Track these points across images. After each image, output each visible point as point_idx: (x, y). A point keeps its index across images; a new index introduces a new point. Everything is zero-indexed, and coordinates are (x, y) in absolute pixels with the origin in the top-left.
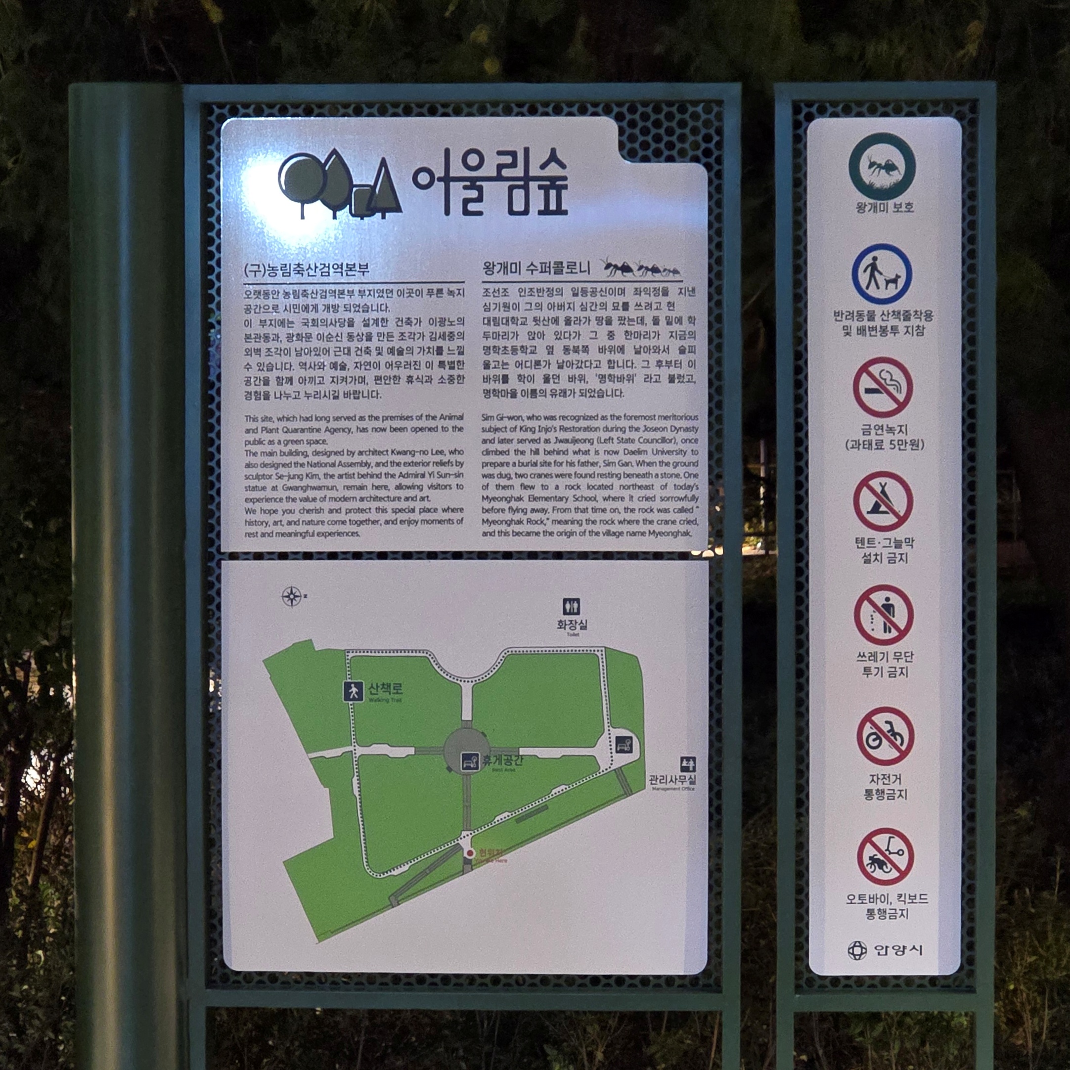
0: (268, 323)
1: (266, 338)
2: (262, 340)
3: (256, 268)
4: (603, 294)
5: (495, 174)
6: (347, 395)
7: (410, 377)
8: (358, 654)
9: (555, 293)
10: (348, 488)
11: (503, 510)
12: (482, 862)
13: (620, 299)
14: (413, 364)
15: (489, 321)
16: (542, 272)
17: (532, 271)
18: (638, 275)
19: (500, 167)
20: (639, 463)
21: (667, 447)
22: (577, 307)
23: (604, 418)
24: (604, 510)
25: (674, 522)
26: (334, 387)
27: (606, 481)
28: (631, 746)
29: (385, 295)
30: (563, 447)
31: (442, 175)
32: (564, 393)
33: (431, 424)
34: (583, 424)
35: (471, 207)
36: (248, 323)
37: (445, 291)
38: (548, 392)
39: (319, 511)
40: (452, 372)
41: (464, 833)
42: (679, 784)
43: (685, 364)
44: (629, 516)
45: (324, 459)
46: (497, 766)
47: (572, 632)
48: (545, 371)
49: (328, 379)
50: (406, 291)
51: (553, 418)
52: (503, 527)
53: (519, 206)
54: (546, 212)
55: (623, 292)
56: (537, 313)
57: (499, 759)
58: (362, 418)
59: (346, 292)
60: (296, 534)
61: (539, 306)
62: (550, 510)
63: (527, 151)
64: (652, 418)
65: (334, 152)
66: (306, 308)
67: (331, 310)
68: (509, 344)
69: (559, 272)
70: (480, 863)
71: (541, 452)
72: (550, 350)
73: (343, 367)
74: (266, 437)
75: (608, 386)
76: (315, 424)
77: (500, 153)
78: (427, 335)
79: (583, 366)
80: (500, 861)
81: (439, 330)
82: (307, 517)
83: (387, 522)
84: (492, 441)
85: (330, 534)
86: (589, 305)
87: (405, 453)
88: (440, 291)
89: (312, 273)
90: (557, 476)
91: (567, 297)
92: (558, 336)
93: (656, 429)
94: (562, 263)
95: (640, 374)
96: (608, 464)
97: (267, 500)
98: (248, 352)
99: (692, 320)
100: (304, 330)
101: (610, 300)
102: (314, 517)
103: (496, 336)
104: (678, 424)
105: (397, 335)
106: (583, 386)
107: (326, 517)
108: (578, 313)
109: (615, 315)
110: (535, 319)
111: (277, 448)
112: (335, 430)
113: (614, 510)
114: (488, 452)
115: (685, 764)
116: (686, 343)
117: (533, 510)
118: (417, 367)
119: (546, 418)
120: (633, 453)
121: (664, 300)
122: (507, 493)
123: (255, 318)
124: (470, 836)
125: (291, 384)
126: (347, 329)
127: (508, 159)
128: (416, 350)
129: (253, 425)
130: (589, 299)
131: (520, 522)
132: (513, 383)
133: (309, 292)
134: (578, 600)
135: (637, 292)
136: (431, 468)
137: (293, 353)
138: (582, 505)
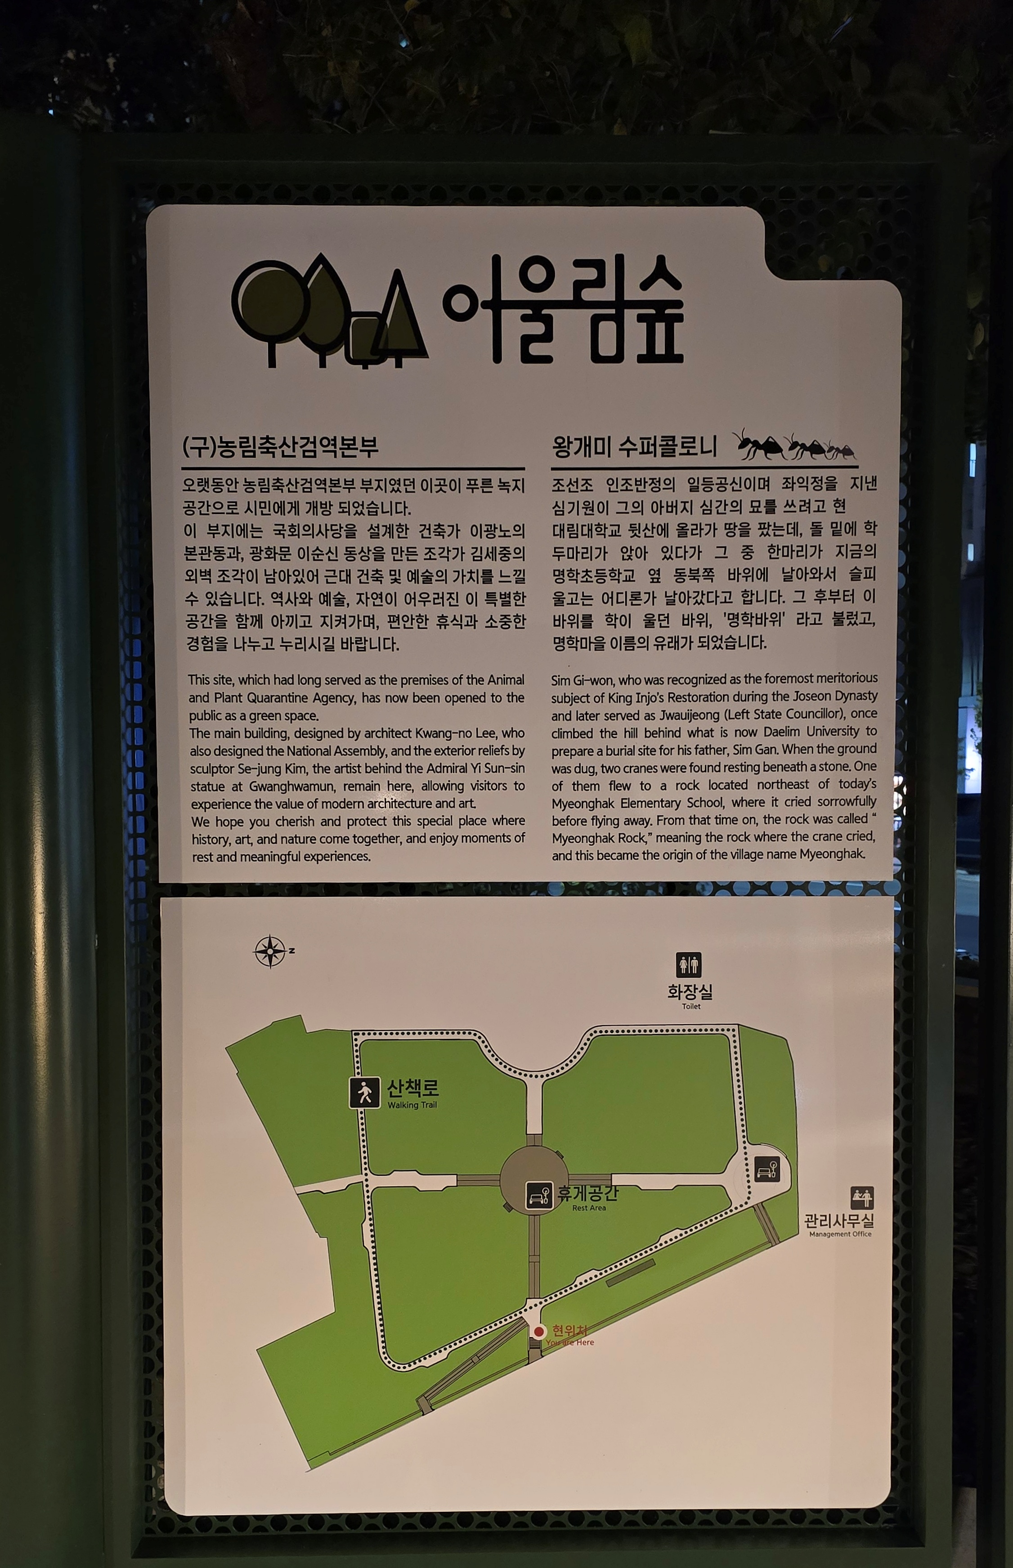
0: (221, 530)
1: (219, 553)
2: (212, 556)
3: (200, 444)
4: (737, 487)
5: (570, 297)
6: (346, 644)
7: (443, 617)
8: (372, 1037)
9: (663, 486)
10: (351, 787)
11: (584, 821)
12: (559, 1343)
13: (763, 496)
14: (446, 596)
15: (562, 530)
16: (643, 453)
17: (628, 450)
18: (789, 457)
19: (579, 285)
20: (787, 749)
21: (830, 723)
22: (697, 509)
23: (735, 680)
24: (734, 821)
25: (838, 837)
26: (326, 632)
27: (738, 777)
28: (778, 1170)
29: (402, 488)
30: (673, 725)
31: (489, 297)
32: (675, 642)
33: (476, 690)
34: (704, 689)
35: (535, 349)
36: (190, 531)
37: (495, 483)
38: (652, 642)
39: (308, 822)
40: (506, 610)
41: (531, 1302)
42: (848, 1228)
43: (858, 596)
44: (772, 829)
45: (313, 743)
46: (579, 1202)
47: (689, 1002)
48: (648, 608)
49: (317, 621)
50: (435, 482)
51: (658, 681)
52: (584, 847)
53: (607, 348)
54: (649, 357)
55: (766, 484)
56: (636, 518)
57: (582, 1193)
58: (370, 681)
59: (342, 483)
60: (272, 858)
61: (638, 507)
62: (654, 820)
63: (620, 259)
64: (808, 679)
65: (321, 259)
66: (280, 508)
67: (320, 510)
68: (593, 565)
69: (669, 452)
70: (555, 1346)
71: (641, 733)
72: (655, 576)
73: (340, 602)
74: (222, 708)
75: (743, 631)
76: (298, 689)
77: (578, 263)
78: (468, 551)
79: (705, 600)
80: (584, 1343)
81: (486, 543)
82: (289, 831)
83: (411, 840)
84: (567, 717)
85: (324, 857)
86: (715, 504)
87: (437, 734)
88: (487, 482)
89: (288, 451)
90: (664, 769)
91: (682, 492)
92: (667, 554)
93: (813, 697)
94: (673, 438)
95: (791, 611)
96: (741, 750)
97: (227, 805)
98: (191, 576)
99: (871, 526)
100: (278, 542)
101: (747, 496)
102: (301, 831)
103: (574, 553)
104: (847, 688)
105: (421, 552)
106: (704, 631)
107: (317, 831)
108: (697, 517)
109: (754, 521)
110: (632, 528)
111: (238, 725)
112: (331, 699)
113: (748, 820)
114: (561, 734)
115: (857, 1197)
116: (862, 563)
117: (628, 821)
118: (454, 602)
119: (648, 681)
120: (778, 733)
121: (830, 497)
122: (589, 796)
123: (202, 523)
124: (540, 1307)
125: (261, 627)
126: (343, 543)
127: (591, 274)
128: (452, 576)
129: (201, 690)
130: (715, 495)
131: (608, 839)
132: (600, 628)
133: (286, 482)
134: (698, 956)
135: (788, 484)
136: (475, 758)
137: (262, 578)
138: (701, 812)
